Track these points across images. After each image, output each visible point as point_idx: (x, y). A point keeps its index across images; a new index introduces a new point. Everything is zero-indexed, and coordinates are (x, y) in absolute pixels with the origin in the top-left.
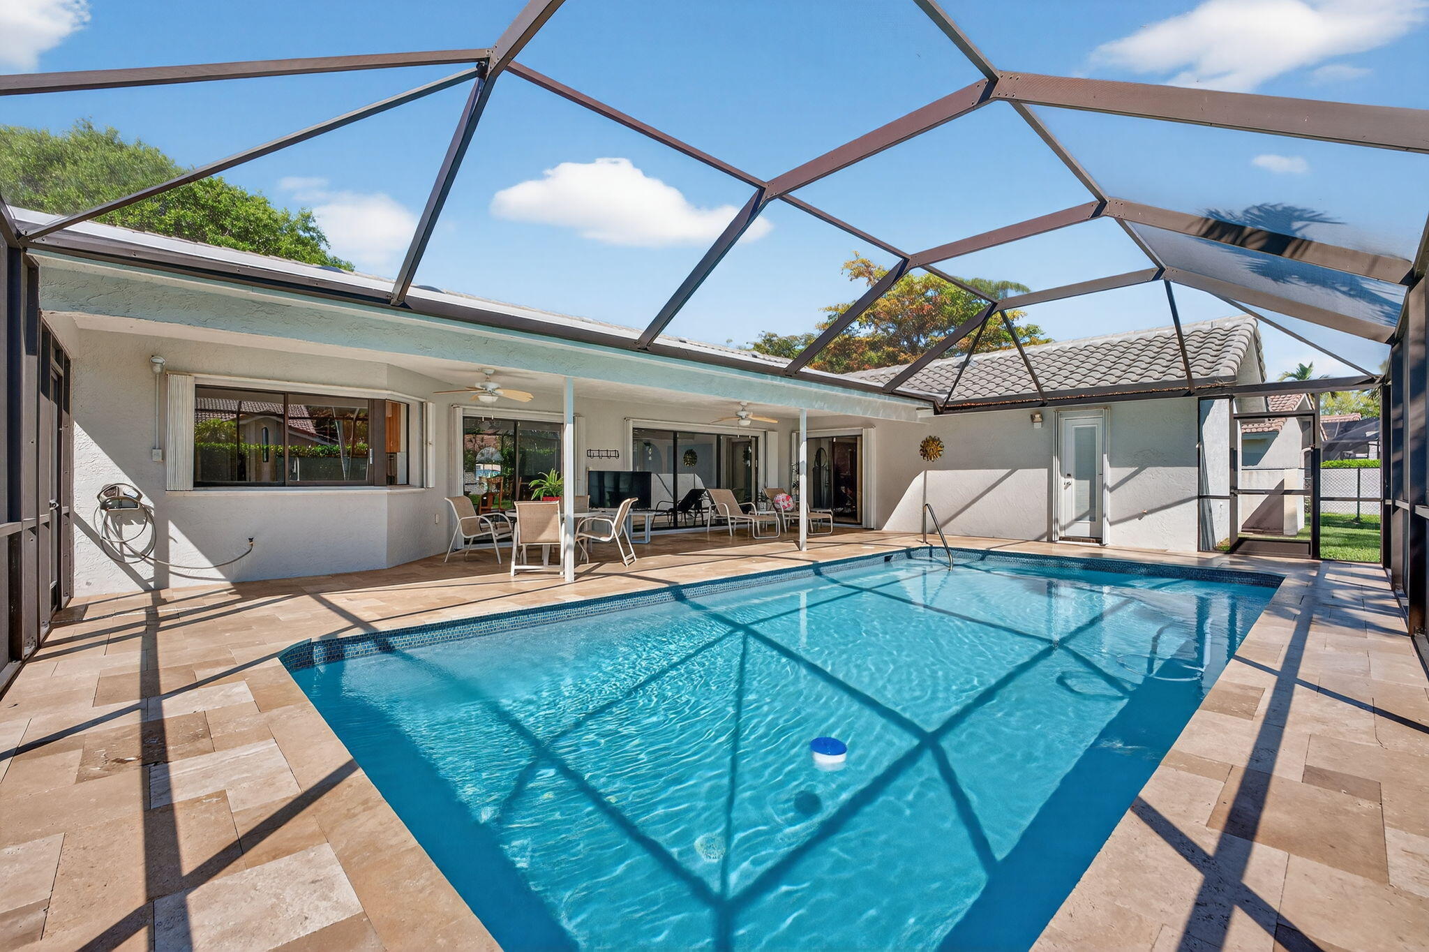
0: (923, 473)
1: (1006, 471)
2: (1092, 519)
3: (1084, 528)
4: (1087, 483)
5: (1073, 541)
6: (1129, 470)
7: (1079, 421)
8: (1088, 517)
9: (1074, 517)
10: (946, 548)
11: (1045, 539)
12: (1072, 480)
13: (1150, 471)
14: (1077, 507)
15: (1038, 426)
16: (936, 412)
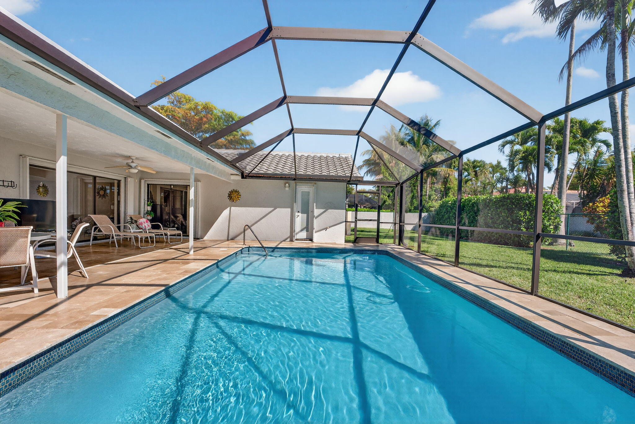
0: (229, 209)
1: (272, 209)
2: (307, 231)
3: (304, 235)
4: (305, 215)
5: (300, 240)
6: (322, 210)
7: (303, 188)
8: (305, 230)
9: (300, 230)
10: (263, 247)
11: (289, 240)
12: (300, 214)
13: (330, 210)
14: (301, 226)
15: (287, 189)
16: (243, 177)
